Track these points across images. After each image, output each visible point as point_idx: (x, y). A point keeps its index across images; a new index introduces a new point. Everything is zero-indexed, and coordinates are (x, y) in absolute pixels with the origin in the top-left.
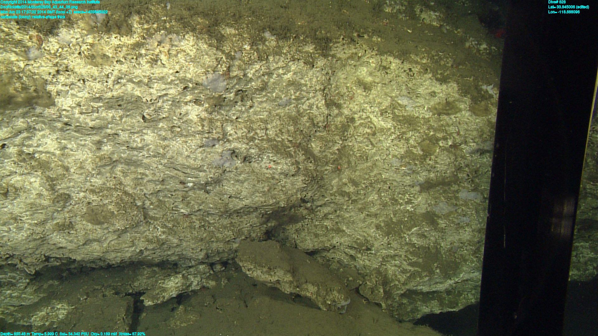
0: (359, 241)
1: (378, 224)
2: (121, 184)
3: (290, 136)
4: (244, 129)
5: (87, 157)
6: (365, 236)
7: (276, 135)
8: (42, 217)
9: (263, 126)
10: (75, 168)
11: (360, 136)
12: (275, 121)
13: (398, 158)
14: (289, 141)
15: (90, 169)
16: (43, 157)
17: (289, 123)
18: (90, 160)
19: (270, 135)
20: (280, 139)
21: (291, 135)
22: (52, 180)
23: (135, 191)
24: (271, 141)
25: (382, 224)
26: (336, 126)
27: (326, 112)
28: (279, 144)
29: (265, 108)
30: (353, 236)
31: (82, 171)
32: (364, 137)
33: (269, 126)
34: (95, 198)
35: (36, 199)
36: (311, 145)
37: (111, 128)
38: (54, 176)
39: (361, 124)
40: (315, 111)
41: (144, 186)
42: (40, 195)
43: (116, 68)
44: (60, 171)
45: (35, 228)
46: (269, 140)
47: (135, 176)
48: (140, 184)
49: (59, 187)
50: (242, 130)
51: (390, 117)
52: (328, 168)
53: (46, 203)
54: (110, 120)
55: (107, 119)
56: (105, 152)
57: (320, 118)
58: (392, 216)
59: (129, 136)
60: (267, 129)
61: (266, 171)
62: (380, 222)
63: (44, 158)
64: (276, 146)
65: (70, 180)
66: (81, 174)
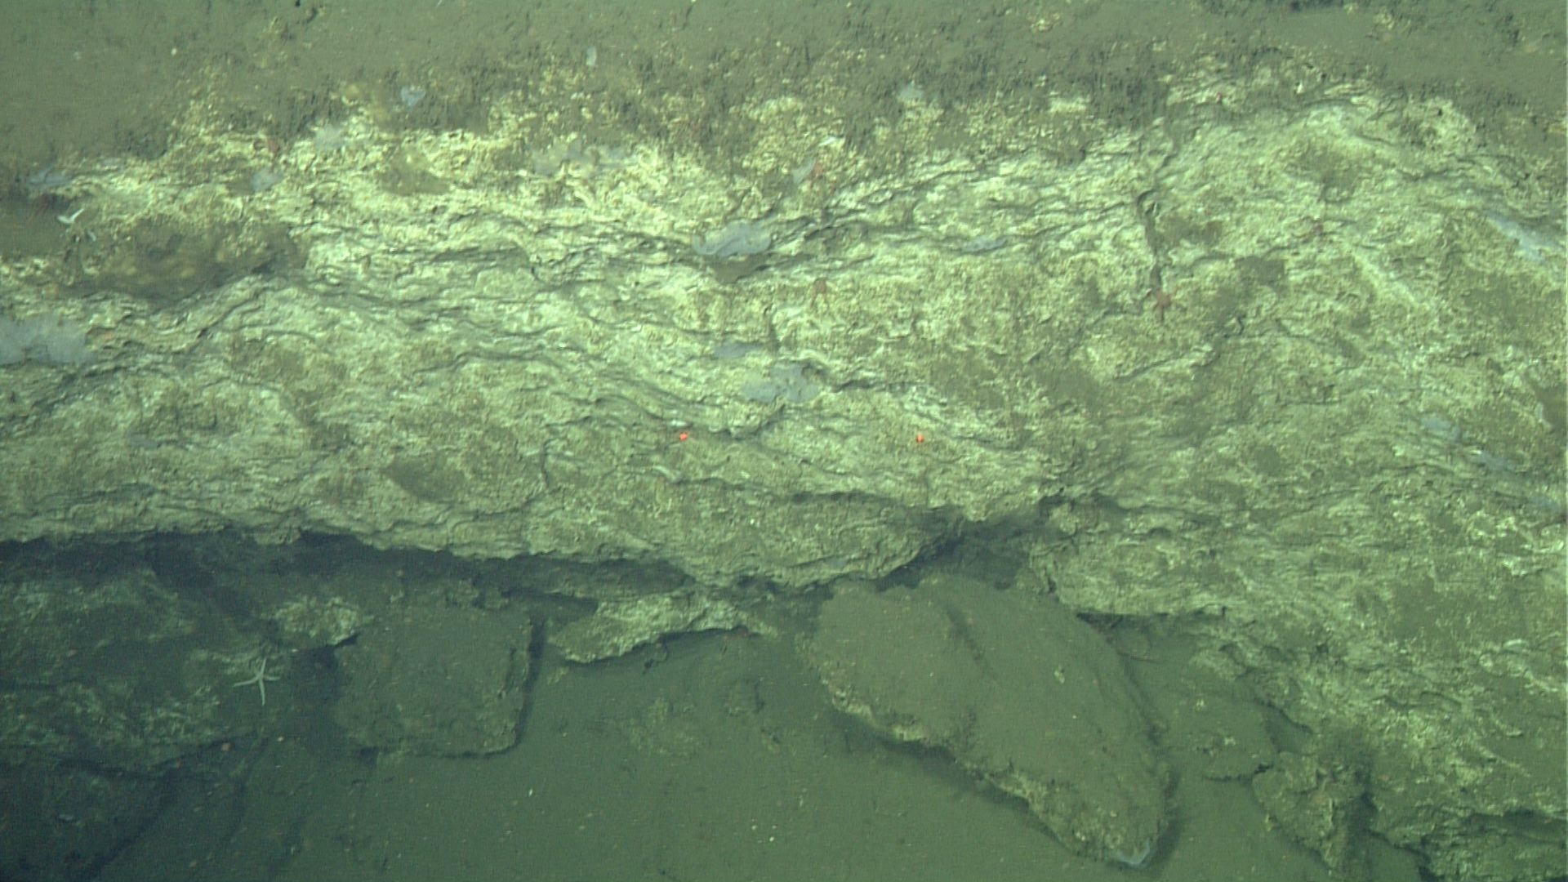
0: (1288, 624)
1: (1368, 589)
2: (480, 406)
3: (997, 342)
4: (838, 317)
5: (388, 347)
6: (1313, 614)
7: (951, 333)
8: (290, 473)
9: (903, 310)
10: (361, 369)
11: (1302, 320)
12: (949, 292)
13: (1450, 418)
14: (992, 355)
15: (399, 376)
16: (287, 342)
17: (998, 303)
18: (397, 355)
19: (931, 333)
20: (962, 347)
21: (1003, 339)
22: (310, 397)
23: (522, 422)
24: (931, 352)
25: (1387, 595)
26: (1198, 291)
27: (1150, 260)
28: (958, 361)
29: (915, 257)
30: (1270, 602)
31: (379, 378)
32: (1320, 325)
33: (927, 308)
34: (413, 439)
35: (273, 434)
36: (1087, 356)
37: (449, 298)
38: (313, 388)
39: (1311, 284)
40: (1105, 255)
41: (546, 406)
42: (282, 430)
43: (455, 197)
44: (326, 377)
45: (276, 494)
46: (924, 348)
47: (520, 384)
48: (534, 403)
49: (323, 414)
50: (834, 319)
51: (1431, 278)
52: (1151, 422)
53: (297, 443)
54: (445, 281)
55: (436, 282)
56: (435, 338)
57: (1124, 277)
58: (1432, 574)
59: (496, 311)
60: (918, 316)
61: (915, 419)
62: (1379, 583)
63: (287, 346)
64: (947, 367)
65: (350, 397)
66: (376, 385)
